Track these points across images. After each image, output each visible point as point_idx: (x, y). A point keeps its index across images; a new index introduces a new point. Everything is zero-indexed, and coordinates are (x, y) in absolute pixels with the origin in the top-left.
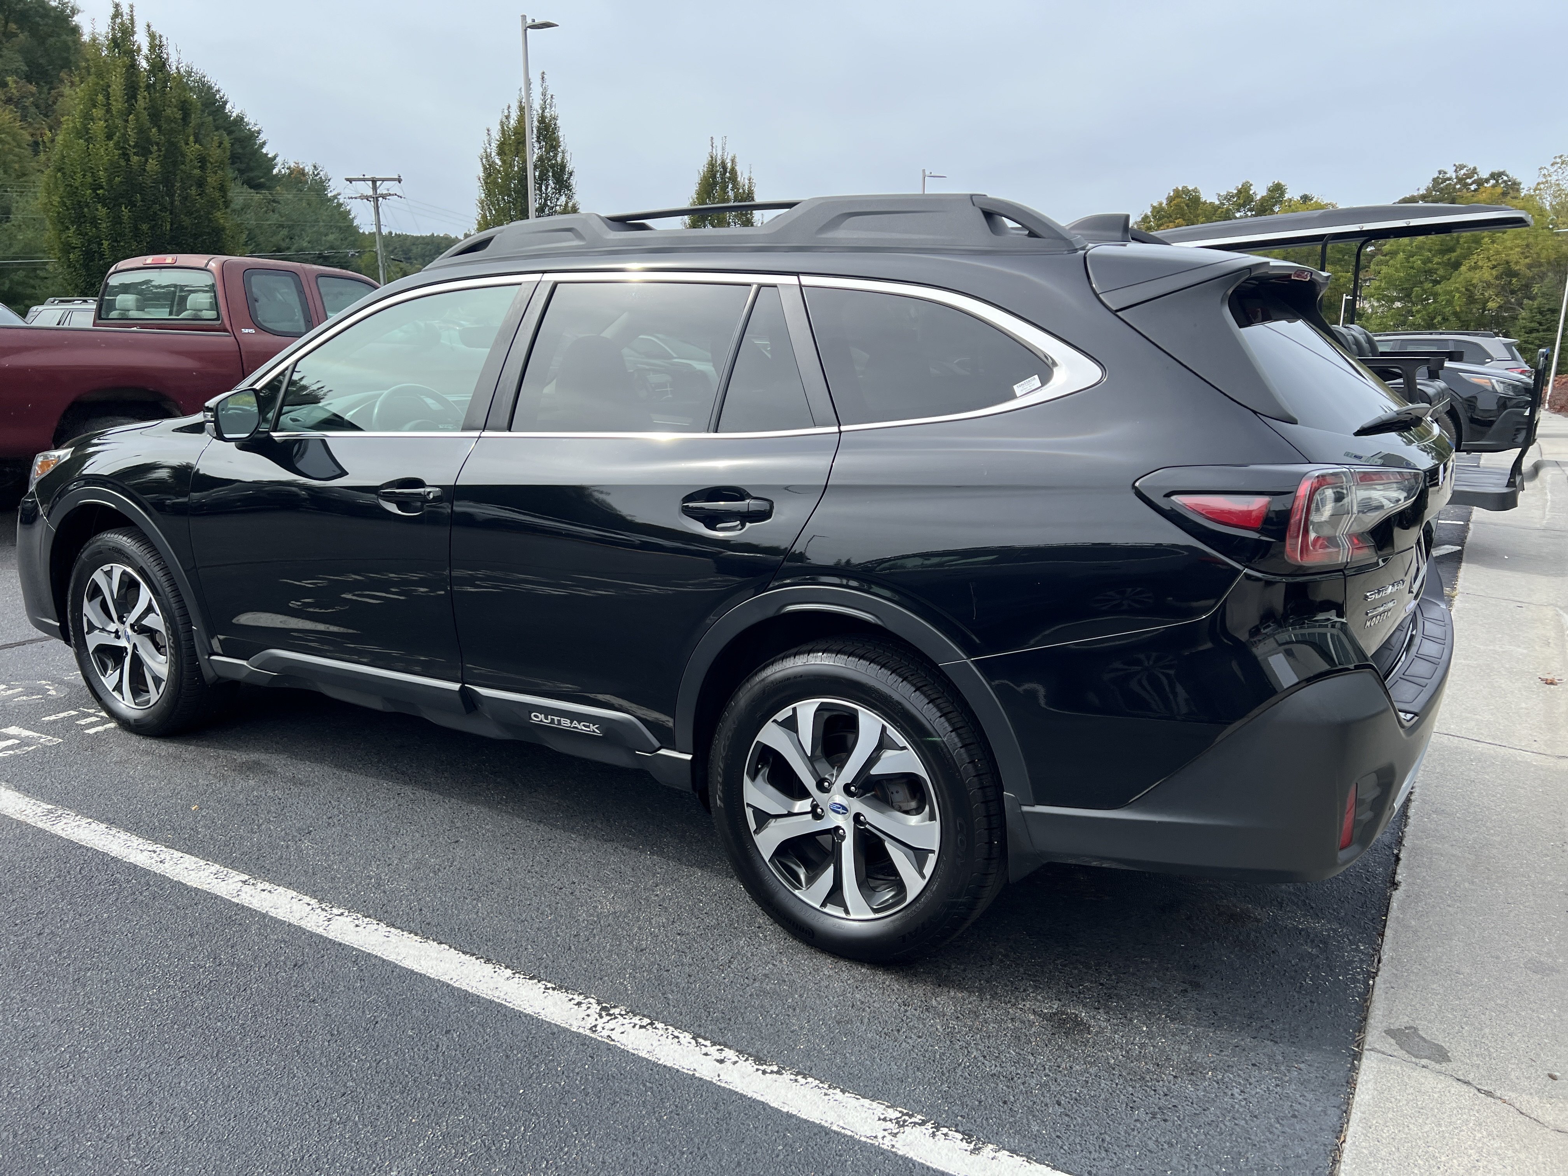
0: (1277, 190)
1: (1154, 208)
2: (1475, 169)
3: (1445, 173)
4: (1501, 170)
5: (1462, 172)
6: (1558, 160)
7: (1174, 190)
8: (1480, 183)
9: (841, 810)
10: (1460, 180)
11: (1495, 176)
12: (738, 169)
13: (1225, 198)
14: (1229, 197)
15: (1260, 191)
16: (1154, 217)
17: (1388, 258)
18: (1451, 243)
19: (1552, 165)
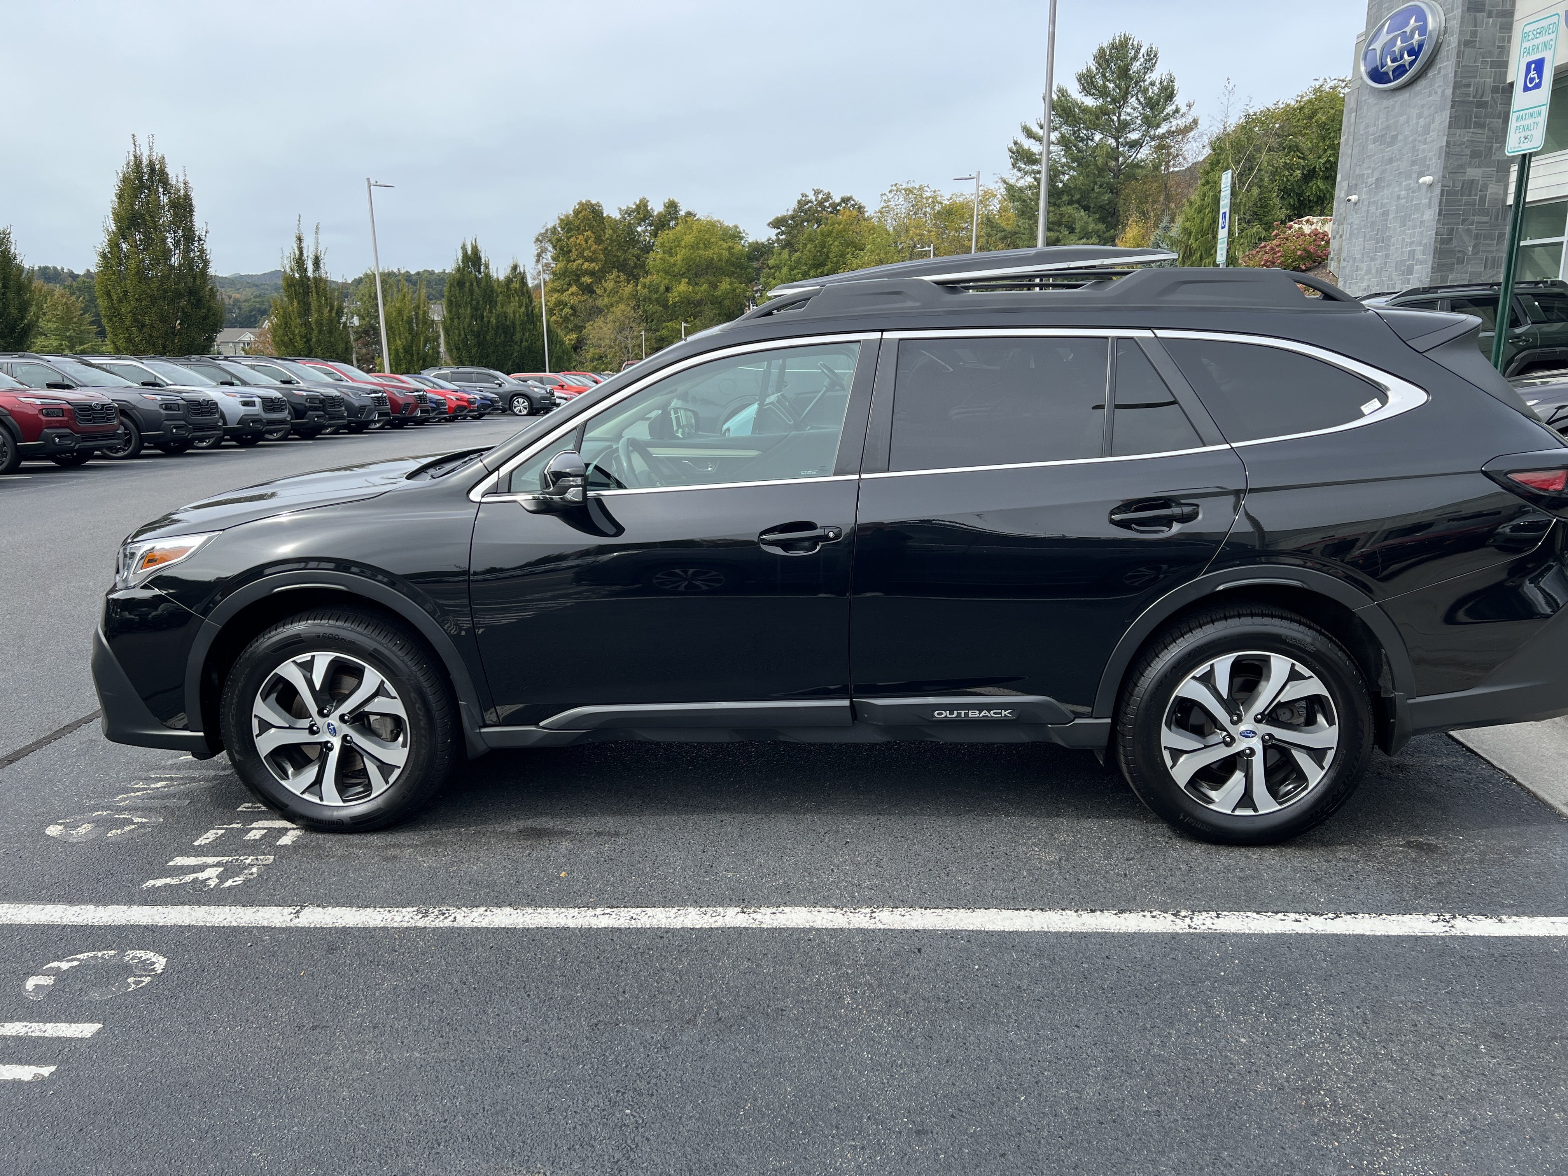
0: (672, 206)
1: (561, 220)
2: (829, 193)
3: (807, 196)
4: (849, 195)
5: (820, 196)
6: (895, 188)
7: (578, 204)
8: (834, 206)
9: (1251, 735)
10: (821, 203)
11: (846, 200)
12: (168, 170)
13: (626, 213)
14: (629, 212)
15: (657, 207)
16: (563, 229)
17: (773, 271)
18: (821, 259)
19: (890, 192)
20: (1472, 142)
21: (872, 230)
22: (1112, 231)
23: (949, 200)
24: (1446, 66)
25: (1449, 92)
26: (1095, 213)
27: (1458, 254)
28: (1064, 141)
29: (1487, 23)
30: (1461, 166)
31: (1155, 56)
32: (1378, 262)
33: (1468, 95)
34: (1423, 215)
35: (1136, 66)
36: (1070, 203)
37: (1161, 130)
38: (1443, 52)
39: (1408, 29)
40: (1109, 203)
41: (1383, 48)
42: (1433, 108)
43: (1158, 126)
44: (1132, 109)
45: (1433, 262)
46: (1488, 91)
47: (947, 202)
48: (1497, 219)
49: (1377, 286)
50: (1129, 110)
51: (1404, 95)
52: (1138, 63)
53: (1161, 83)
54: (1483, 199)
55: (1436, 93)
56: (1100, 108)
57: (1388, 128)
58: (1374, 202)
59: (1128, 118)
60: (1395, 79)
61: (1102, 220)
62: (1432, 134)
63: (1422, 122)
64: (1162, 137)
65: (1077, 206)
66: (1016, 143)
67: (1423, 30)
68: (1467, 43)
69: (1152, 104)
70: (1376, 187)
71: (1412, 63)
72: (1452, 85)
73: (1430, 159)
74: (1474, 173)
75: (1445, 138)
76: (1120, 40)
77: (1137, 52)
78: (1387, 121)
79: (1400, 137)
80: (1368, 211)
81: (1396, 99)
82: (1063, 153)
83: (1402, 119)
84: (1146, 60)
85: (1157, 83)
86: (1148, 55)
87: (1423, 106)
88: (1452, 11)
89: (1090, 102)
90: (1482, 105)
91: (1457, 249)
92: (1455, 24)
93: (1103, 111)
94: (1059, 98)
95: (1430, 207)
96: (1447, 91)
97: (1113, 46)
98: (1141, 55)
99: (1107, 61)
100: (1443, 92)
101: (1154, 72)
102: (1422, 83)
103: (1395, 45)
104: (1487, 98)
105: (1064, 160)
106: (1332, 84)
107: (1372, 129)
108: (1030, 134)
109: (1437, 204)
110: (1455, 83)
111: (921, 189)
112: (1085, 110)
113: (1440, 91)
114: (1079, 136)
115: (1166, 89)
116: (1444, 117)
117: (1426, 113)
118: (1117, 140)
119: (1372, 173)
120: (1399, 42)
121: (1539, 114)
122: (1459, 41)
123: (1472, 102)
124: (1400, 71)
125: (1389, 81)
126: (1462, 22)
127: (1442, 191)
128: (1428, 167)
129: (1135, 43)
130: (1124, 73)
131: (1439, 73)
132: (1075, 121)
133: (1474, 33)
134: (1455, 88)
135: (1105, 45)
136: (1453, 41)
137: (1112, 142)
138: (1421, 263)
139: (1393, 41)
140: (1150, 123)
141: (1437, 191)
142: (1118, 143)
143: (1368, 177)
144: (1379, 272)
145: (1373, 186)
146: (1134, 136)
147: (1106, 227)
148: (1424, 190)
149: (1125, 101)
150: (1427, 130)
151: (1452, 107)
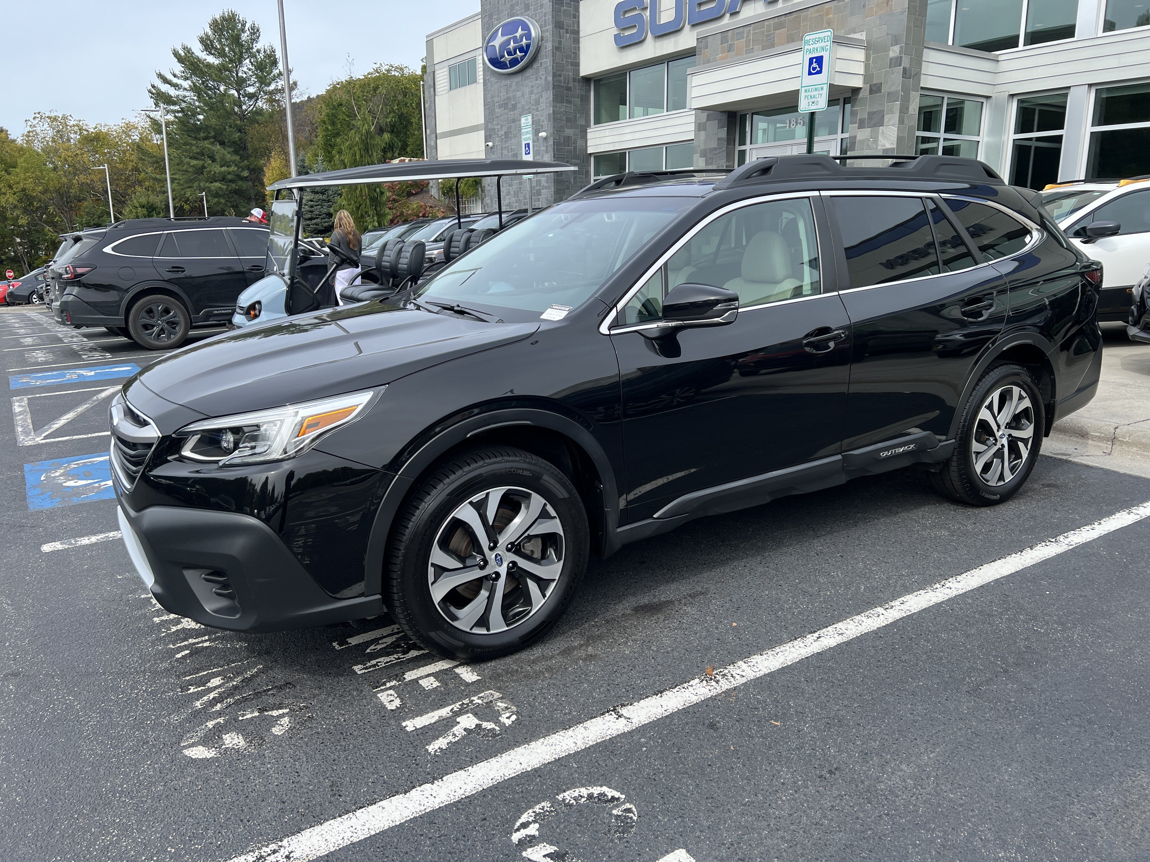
6: (38, 116)
9: (1003, 437)
19: (34, 119)
20: (566, 112)
21: (21, 149)
22: (246, 161)
23: (94, 129)
24: (546, 61)
25: (550, 78)
26: (230, 147)
27: (567, 183)
28: (194, 88)
29: (566, 37)
30: (562, 127)
31: (258, 30)
32: (515, 187)
33: (561, 82)
34: (543, 157)
35: (245, 37)
36: (206, 138)
37: (272, 87)
38: (543, 52)
39: (518, 35)
40: (240, 140)
41: (500, 46)
42: (540, 88)
43: (269, 84)
44: (246, 67)
45: (555, 188)
46: (571, 80)
47: (92, 130)
48: (583, 162)
49: (516, 202)
50: (245, 69)
51: (518, 78)
52: (246, 35)
53: (265, 52)
54: (575, 148)
55: (541, 78)
56: (222, 65)
57: (509, 98)
58: (506, 147)
59: (244, 76)
60: (511, 68)
61: (236, 152)
62: (541, 105)
63: (533, 97)
64: (271, 93)
65: (213, 140)
66: (153, 86)
67: (528, 36)
68: (557, 48)
69: (260, 67)
70: (506, 138)
71: (522, 58)
72: (551, 74)
73: (543, 121)
74: (569, 132)
75: (552, 108)
76: (228, 15)
77: (244, 25)
78: (507, 94)
79: (518, 106)
80: (502, 153)
81: (512, 80)
82: (195, 98)
83: (519, 94)
84: (251, 33)
85: (262, 52)
86: (252, 29)
87: (532, 86)
88: (545, 26)
89: (211, 60)
90: (569, 89)
91: (566, 180)
92: (548, 35)
93: (222, 68)
94: (186, 54)
95: (547, 152)
96: (548, 78)
97: (223, 18)
98: (246, 28)
99: (220, 29)
100: (546, 78)
101: (259, 43)
102: (529, 72)
103: (510, 44)
104: (571, 85)
105: (197, 104)
106: (387, 67)
107: (496, 99)
108: (166, 81)
109: (552, 151)
110: (553, 73)
111: (64, 118)
112: (209, 66)
113: (543, 78)
114: (207, 86)
115: (270, 56)
116: (549, 95)
117: (535, 91)
118: (238, 91)
119: (501, 128)
120: (512, 42)
121: (822, 89)
122: (553, 46)
123: (563, 87)
124: (514, 62)
125: (507, 68)
126: (553, 34)
127: (554, 142)
128: (542, 126)
129: (241, 19)
130: (236, 40)
131: (541, 66)
132: (203, 73)
133: (560, 43)
134: (554, 77)
135: (218, 17)
136: (549, 46)
137: (233, 92)
138: (546, 188)
139: (508, 42)
140: (263, 81)
141: (551, 142)
142: (239, 94)
143: (498, 131)
144: (516, 194)
145: (503, 137)
146: (251, 90)
147: (241, 158)
148: (541, 141)
149: (240, 62)
150: (537, 102)
151: (553, 88)
